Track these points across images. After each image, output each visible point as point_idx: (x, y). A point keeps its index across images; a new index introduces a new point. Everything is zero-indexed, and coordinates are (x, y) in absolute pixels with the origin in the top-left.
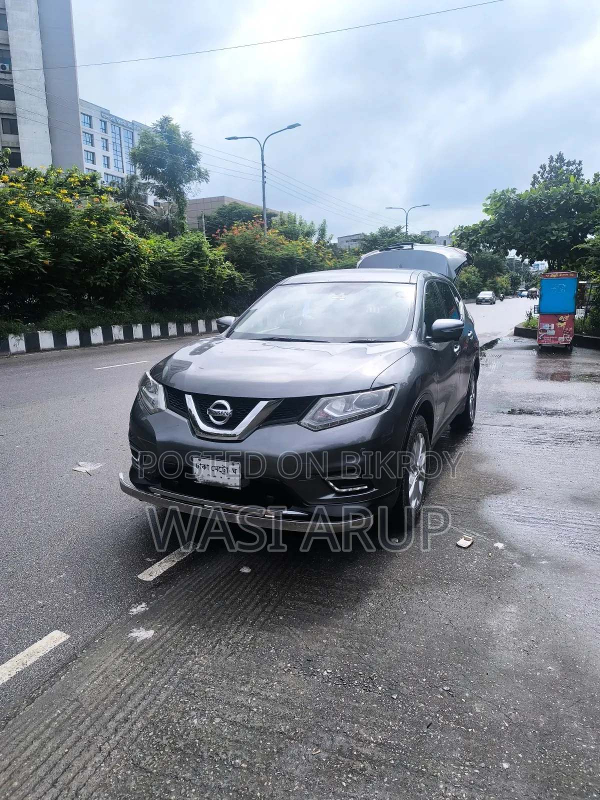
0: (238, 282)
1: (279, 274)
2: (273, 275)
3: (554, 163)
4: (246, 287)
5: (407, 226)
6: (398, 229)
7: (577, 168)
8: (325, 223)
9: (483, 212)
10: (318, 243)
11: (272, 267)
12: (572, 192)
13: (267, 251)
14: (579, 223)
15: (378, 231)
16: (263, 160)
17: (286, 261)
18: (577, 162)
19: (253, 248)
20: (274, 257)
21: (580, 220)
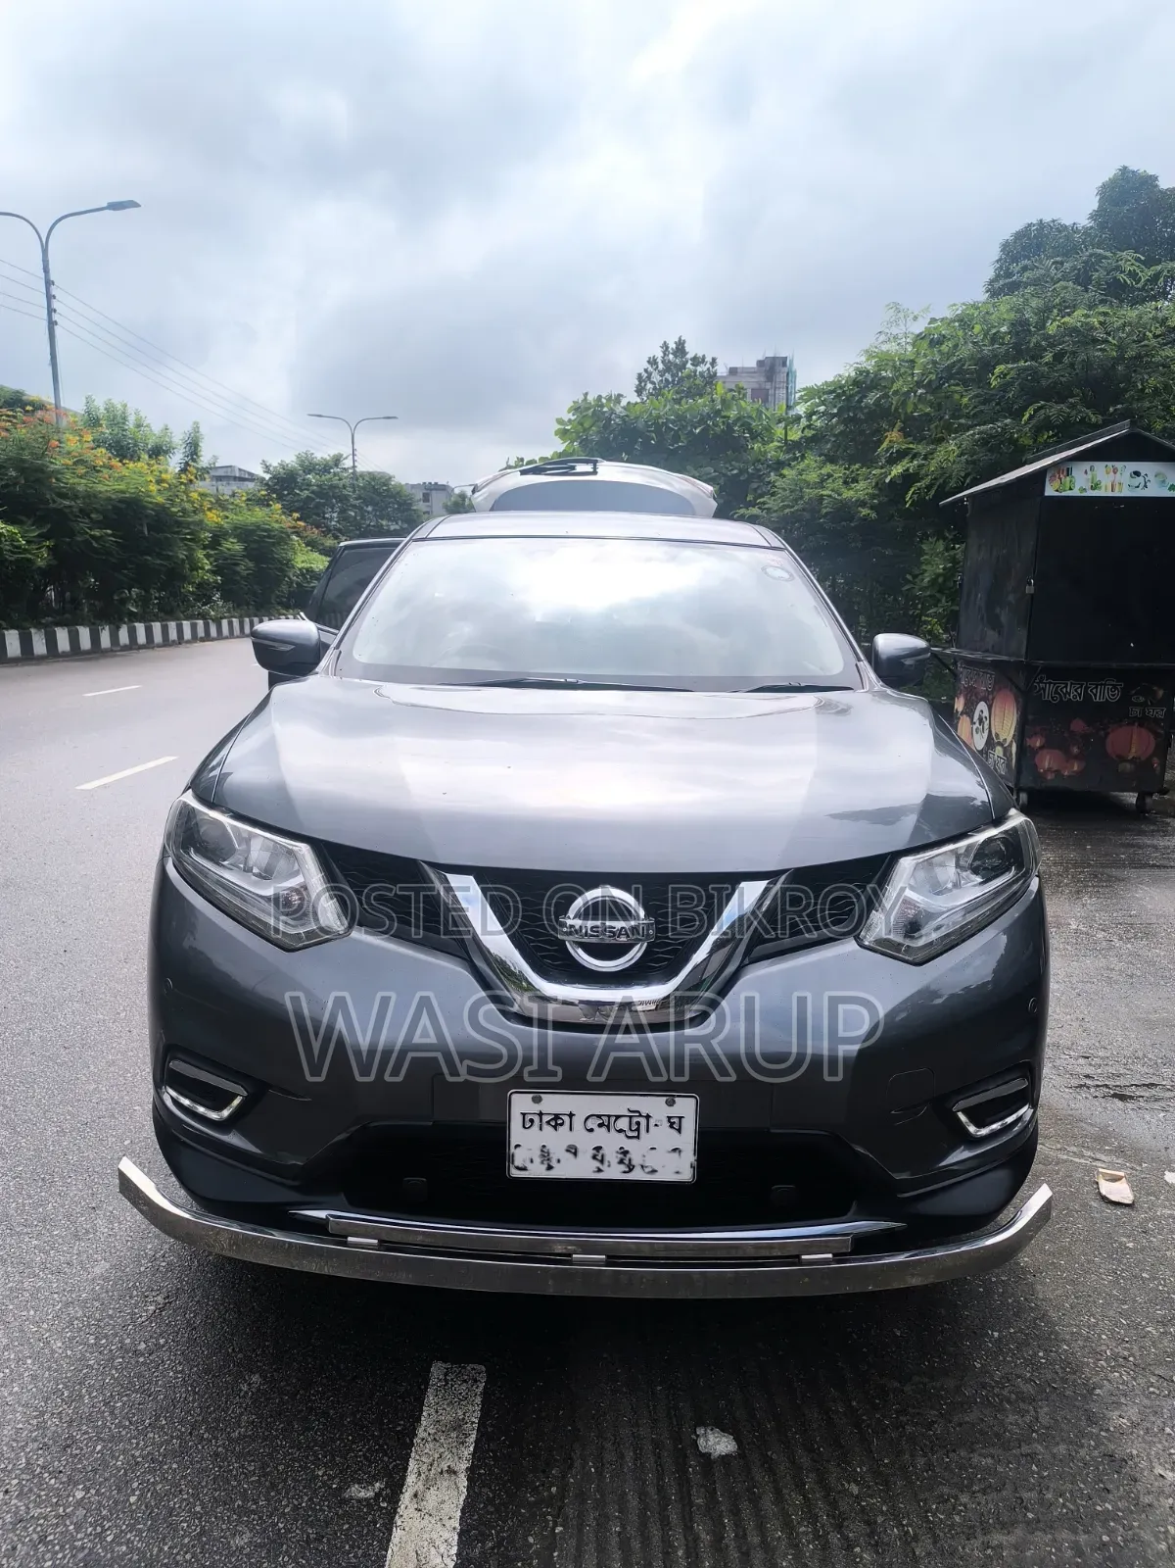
0: (8, 548)
1: (107, 534)
2: (93, 537)
3: (671, 357)
4: (29, 560)
5: (354, 455)
6: (337, 460)
7: (708, 369)
8: (196, 429)
9: (556, 435)
10: (184, 471)
11: (90, 518)
12: (718, 413)
13: (77, 480)
14: (732, 470)
15: (294, 459)
16: (46, 270)
17: (123, 506)
18: (709, 359)
19: (41, 469)
20: (95, 496)
21: (731, 465)
